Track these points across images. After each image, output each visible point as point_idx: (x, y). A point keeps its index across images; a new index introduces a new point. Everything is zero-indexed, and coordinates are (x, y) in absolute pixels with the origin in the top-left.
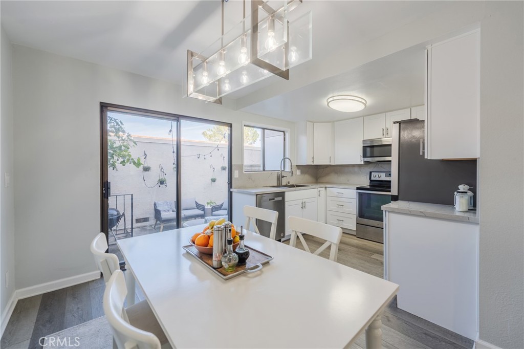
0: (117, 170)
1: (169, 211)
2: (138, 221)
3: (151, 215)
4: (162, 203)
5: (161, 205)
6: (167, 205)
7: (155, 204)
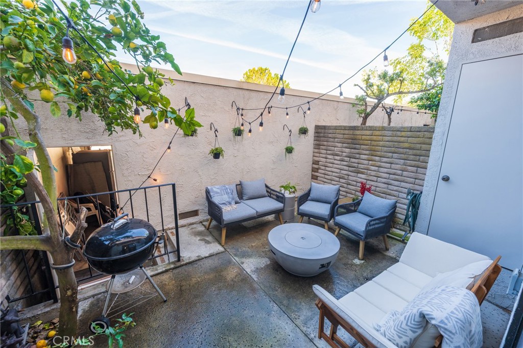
0: (140, 135)
1: (230, 203)
2: (185, 215)
3: (203, 208)
4: (219, 191)
5: (217, 193)
6: (227, 193)
7: (208, 192)
